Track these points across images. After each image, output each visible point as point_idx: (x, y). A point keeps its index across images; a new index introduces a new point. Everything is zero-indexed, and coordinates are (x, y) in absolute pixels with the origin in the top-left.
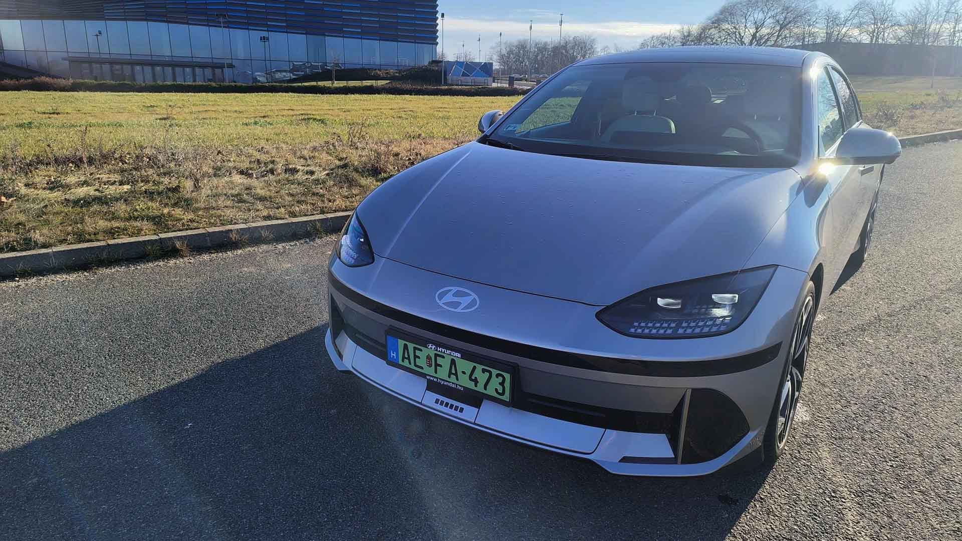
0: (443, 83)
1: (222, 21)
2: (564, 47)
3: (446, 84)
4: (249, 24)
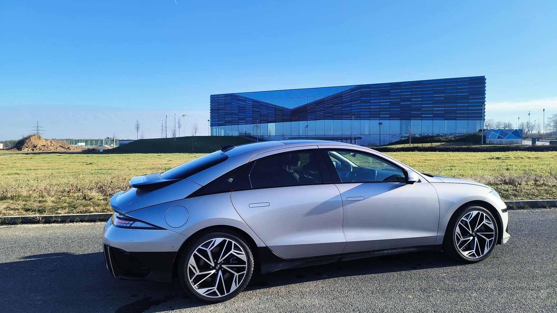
0: (482, 143)
1: (353, 117)
3: (485, 143)
4: (370, 117)
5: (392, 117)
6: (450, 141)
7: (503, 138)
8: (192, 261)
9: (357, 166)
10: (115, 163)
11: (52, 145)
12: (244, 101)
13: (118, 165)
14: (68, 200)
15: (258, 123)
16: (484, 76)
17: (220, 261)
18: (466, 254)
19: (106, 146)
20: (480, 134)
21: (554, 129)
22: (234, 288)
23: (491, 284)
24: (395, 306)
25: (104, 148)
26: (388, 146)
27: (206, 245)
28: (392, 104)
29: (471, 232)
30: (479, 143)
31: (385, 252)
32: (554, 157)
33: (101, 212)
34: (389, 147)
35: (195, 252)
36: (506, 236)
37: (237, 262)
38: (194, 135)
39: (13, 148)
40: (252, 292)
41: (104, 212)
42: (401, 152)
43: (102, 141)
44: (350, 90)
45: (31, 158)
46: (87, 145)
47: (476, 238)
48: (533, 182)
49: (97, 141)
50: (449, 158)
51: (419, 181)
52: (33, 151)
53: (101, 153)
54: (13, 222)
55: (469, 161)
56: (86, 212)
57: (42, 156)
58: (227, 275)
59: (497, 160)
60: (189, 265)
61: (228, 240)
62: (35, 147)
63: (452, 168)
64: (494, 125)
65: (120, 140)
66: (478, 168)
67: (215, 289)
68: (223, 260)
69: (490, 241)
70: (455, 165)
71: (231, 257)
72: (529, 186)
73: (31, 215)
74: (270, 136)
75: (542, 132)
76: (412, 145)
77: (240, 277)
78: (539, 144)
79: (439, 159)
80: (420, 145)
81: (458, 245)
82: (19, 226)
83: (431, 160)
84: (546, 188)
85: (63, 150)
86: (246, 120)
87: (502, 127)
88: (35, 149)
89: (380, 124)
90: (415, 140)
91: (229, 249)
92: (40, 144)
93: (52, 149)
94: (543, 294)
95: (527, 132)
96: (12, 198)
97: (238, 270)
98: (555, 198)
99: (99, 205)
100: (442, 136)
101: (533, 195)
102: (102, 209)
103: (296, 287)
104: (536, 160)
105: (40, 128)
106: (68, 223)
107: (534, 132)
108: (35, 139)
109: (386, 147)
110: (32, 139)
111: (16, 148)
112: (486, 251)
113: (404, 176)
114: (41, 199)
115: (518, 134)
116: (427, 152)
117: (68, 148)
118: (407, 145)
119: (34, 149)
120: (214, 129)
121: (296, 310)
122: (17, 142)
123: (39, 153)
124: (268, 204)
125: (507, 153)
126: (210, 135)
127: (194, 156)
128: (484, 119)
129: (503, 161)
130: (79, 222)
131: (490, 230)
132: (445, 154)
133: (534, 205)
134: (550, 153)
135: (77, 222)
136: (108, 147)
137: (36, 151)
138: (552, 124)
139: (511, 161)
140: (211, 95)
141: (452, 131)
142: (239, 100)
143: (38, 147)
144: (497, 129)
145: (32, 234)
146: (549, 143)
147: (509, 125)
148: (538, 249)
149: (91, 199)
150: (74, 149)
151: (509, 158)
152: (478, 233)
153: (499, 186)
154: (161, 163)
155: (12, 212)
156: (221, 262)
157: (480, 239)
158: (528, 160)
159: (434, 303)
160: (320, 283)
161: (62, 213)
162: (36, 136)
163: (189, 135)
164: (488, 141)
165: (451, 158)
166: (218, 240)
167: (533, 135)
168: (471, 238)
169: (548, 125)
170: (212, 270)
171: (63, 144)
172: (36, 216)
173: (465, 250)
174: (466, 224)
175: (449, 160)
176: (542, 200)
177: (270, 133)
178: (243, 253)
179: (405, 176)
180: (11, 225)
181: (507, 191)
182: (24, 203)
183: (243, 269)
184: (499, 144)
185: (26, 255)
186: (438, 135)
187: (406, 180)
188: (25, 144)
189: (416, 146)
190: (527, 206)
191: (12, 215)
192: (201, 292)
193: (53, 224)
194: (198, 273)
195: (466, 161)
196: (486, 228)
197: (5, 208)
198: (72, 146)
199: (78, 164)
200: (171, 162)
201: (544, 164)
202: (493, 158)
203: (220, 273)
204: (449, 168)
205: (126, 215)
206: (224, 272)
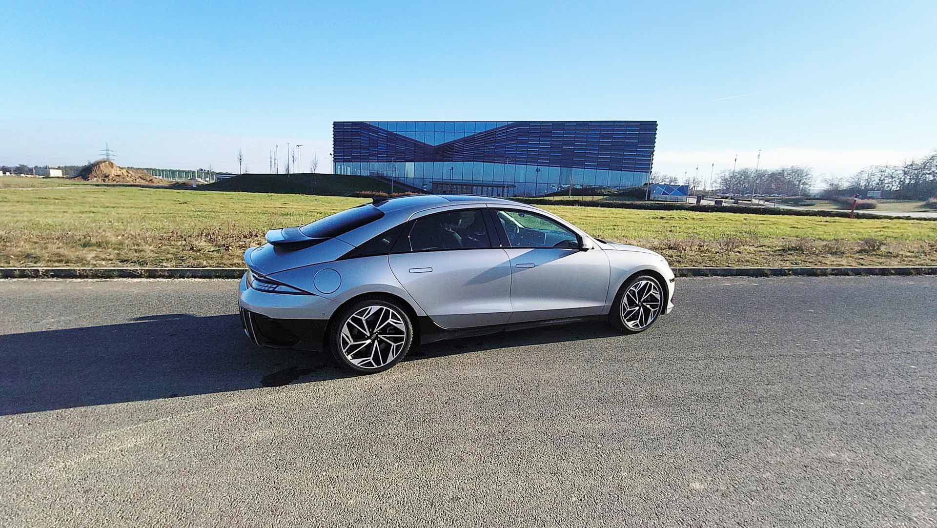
0: (646, 199)
2: (781, 174)
3: (649, 200)
4: (527, 162)
5: (552, 163)
6: (612, 195)
7: (668, 194)
8: (345, 330)
9: (523, 227)
10: (216, 203)
11: (129, 175)
12: (376, 132)
13: (220, 206)
14: (172, 250)
15: (394, 162)
16: (656, 122)
17: (376, 330)
18: (630, 324)
19: (200, 180)
20: (645, 189)
21: (720, 187)
22: (390, 358)
23: (652, 354)
24: (560, 376)
25: (198, 182)
26: (545, 198)
27: (361, 314)
28: (552, 146)
29: (637, 302)
30: (642, 198)
31: (551, 322)
32: (718, 219)
33: (216, 267)
34: (547, 198)
35: (349, 320)
36: (670, 305)
37: (394, 332)
38: (314, 173)
39: (77, 177)
40: (409, 362)
41: (220, 267)
42: (560, 206)
43: (193, 172)
44: (505, 126)
45: (105, 192)
46: (175, 177)
47: (641, 308)
48: (697, 247)
49: (187, 173)
50: (612, 215)
51: (593, 248)
52: (105, 182)
53: (195, 189)
54: (107, 275)
55: (632, 220)
56: (198, 266)
57: (117, 189)
58: (383, 345)
59: (661, 220)
60: (342, 334)
61: (385, 308)
62: (107, 177)
63: (615, 227)
64: (659, 178)
65: (217, 174)
66: (641, 229)
67: (371, 359)
68: (379, 330)
69: (654, 311)
70: (618, 224)
71: (389, 327)
72: (693, 252)
73: (129, 267)
74: (407, 178)
75: (708, 189)
76: (571, 198)
77: (398, 348)
78: (703, 202)
79: (601, 216)
80: (580, 198)
81: (623, 316)
82: (115, 280)
83: (592, 217)
84: (710, 254)
85: (143, 182)
86: (378, 157)
87: (667, 182)
88: (107, 180)
89: (538, 170)
90: (576, 192)
91: (386, 317)
92: (113, 172)
93: (130, 181)
94: (701, 364)
95: (692, 188)
96: (99, 245)
97: (396, 340)
98: (718, 266)
99: (212, 258)
100: (604, 189)
101: (696, 262)
102: (217, 263)
103: (456, 358)
104: (700, 222)
105: (110, 152)
106: (178, 278)
107: (700, 188)
108: (106, 166)
109: (543, 198)
110: (102, 166)
111: (81, 177)
112: (649, 321)
113: (576, 242)
114: (136, 247)
115: (684, 190)
116: (588, 207)
117: (151, 180)
118: (566, 198)
119: (105, 179)
120: (338, 165)
121: (459, 381)
122: (80, 169)
123: (114, 186)
124: (430, 270)
125: (671, 212)
126: (333, 173)
127: (314, 198)
128: (651, 172)
129: (666, 221)
130: (191, 277)
131: (656, 300)
132: (607, 210)
133: (697, 273)
134: (715, 213)
135: (188, 277)
136: (201, 181)
137: (110, 183)
138: (719, 180)
139: (676, 222)
140: (334, 122)
141: (617, 183)
142: (370, 130)
143: (110, 177)
144: (663, 184)
145: (135, 290)
146: (714, 202)
147: (675, 180)
148: (698, 319)
149: (200, 250)
150: (159, 182)
151: (673, 218)
152: (644, 304)
153: (664, 251)
154: (275, 207)
155: (104, 263)
156: (377, 332)
157: (646, 310)
158: (692, 221)
159: (598, 373)
160: (481, 354)
161: (169, 266)
162: (107, 163)
163: (307, 171)
164: (652, 197)
165: (614, 216)
166: (375, 309)
167: (698, 191)
168: (637, 308)
169: (715, 181)
170: (367, 339)
171: (143, 175)
172: (136, 268)
173: (629, 320)
174: (634, 293)
175: (612, 217)
176: (704, 268)
177: (407, 176)
178: (402, 322)
179: (578, 241)
180: (105, 278)
181: (672, 257)
182: (116, 252)
183: (402, 339)
184: (665, 201)
185: (135, 316)
186: (601, 187)
187: (579, 246)
188: (93, 173)
189: (577, 199)
190: (690, 273)
191: (105, 266)
192: (356, 362)
193: (158, 279)
194: (351, 342)
195: (630, 220)
196: (653, 298)
197: (93, 258)
198: (156, 178)
199: (169, 203)
200: (287, 206)
201: (708, 227)
202: (657, 218)
203: (376, 343)
204: (612, 227)
205: (267, 277)
206: (381, 342)
